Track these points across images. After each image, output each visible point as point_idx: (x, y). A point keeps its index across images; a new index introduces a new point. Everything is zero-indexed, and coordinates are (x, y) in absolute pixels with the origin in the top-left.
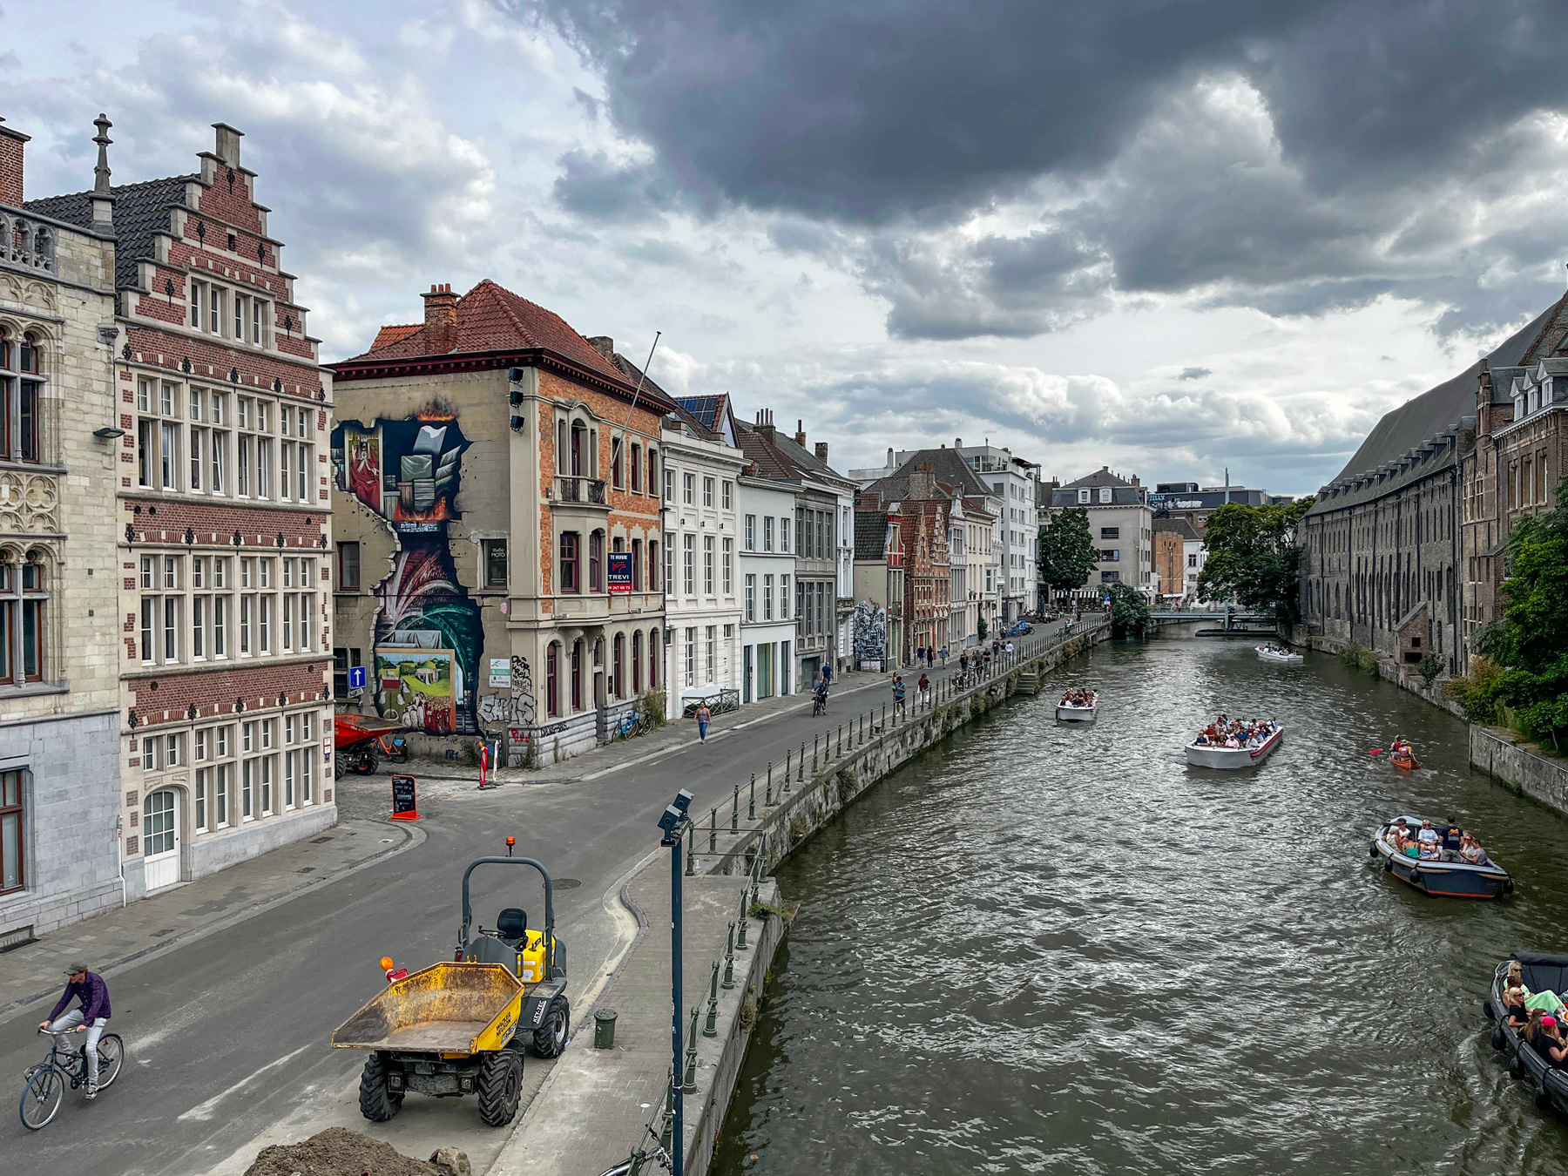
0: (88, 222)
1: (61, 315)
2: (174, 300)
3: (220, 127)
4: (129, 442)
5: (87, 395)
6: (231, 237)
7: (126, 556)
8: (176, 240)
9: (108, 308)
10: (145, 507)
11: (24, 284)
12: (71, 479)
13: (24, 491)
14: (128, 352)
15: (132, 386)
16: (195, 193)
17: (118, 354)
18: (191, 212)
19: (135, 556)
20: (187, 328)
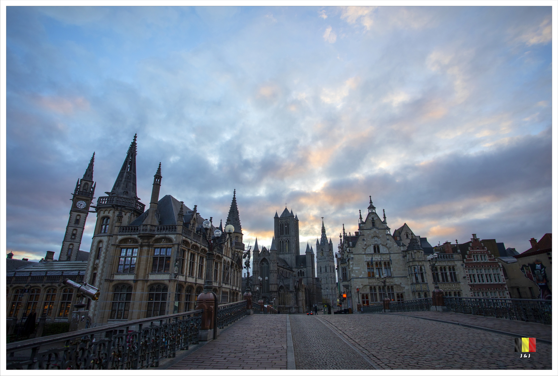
0: (457, 252)
1: (456, 264)
2: (471, 258)
3: (473, 234)
4: (468, 278)
5: (461, 273)
6: (478, 248)
7: (471, 292)
8: (469, 251)
9: (462, 262)
10: (472, 286)
11: (451, 262)
12: (461, 283)
13: (456, 285)
14: (466, 267)
15: (467, 270)
16: (471, 244)
17: (464, 267)
18: (471, 247)
19: (472, 292)
20: (474, 261)
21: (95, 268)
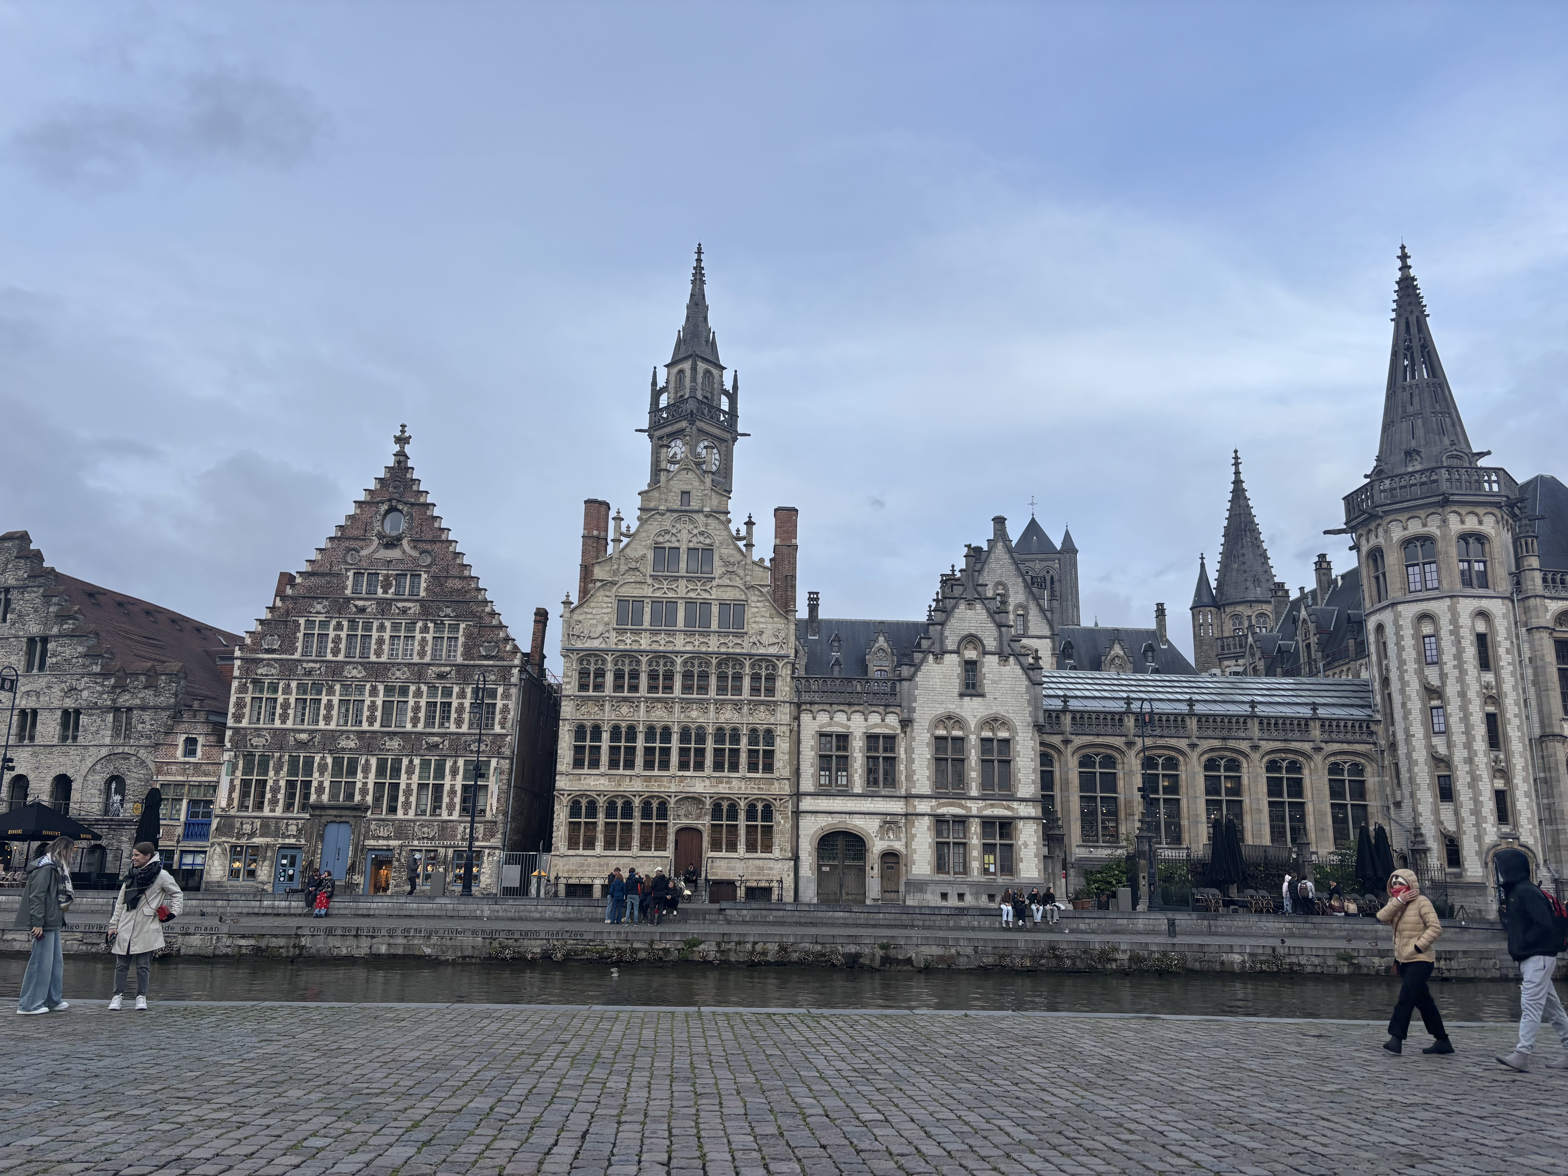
21: (1493, 697)
